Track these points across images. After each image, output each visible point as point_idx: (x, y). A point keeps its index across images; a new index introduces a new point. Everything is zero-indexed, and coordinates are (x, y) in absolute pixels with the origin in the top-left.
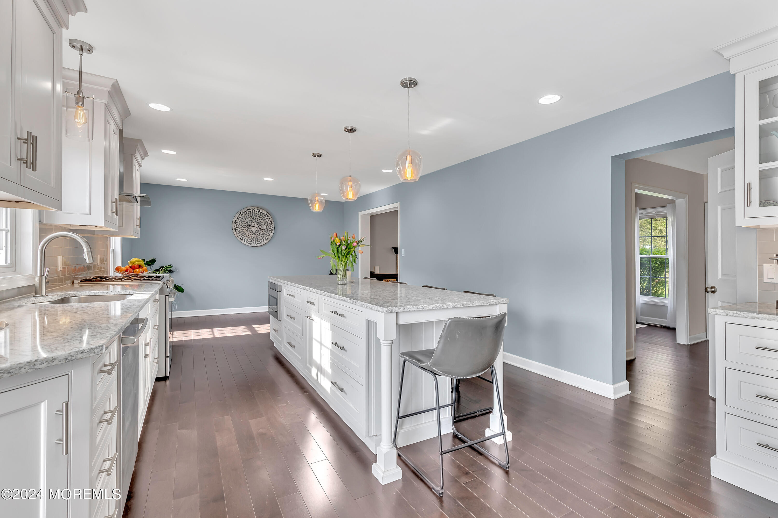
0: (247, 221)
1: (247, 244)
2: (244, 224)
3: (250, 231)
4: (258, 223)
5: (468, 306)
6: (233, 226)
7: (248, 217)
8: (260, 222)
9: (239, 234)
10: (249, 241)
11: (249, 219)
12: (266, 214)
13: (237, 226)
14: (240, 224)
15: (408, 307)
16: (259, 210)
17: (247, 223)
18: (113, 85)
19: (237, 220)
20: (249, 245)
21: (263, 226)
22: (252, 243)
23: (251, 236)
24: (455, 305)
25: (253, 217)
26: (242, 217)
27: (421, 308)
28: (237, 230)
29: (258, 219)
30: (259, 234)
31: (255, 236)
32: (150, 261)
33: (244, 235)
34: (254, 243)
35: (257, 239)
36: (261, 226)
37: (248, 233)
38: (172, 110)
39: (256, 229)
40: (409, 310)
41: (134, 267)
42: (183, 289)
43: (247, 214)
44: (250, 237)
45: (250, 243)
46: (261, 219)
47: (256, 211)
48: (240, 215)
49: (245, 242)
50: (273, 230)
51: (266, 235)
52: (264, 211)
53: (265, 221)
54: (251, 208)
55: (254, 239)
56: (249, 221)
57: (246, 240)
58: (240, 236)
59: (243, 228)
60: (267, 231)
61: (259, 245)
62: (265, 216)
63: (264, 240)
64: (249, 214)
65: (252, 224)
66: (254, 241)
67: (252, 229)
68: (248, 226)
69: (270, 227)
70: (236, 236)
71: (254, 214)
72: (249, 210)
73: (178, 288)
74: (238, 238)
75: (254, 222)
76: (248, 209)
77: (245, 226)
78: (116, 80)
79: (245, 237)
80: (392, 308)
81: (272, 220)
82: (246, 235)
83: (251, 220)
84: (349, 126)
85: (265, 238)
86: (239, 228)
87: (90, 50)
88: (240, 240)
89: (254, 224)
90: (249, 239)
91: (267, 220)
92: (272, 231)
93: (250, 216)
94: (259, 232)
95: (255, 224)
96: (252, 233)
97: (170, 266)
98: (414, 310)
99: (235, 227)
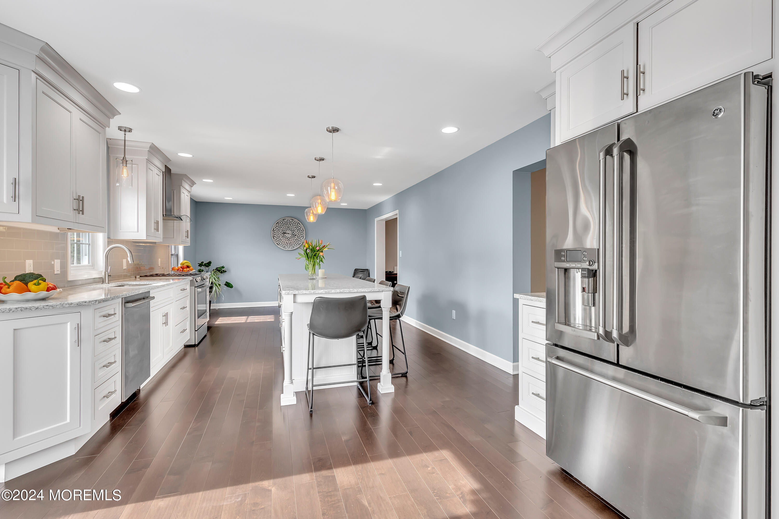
0: (283, 229)
1: (283, 248)
2: (280, 232)
3: (285, 237)
4: (292, 230)
5: (354, 292)
6: (272, 234)
7: (283, 225)
8: (294, 229)
9: (277, 240)
10: (285, 246)
11: (285, 227)
12: (299, 223)
13: (275, 234)
14: (278, 232)
15: (302, 291)
16: (293, 220)
17: (283, 231)
18: (150, 147)
19: (275, 228)
20: (285, 249)
21: (296, 232)
22: (287, 247)
23: (286, 241)
24: (341, 291)
25: (287, 226)
26: (279, 226)
27: (313, 292)
28: (275, 237)
29: (292, 227)
30: (292, 240)
31: (290, 242)
32: (207, 263)
33: (280, 241)
34: (289, 247)
35: (291, 244)
36: (295, 233)
37: (284, 239)
38: (193, 156)
39: (290, 236)
40: (302, 293)
41: (183, 267)
42: (232, 285)
43: (283, 223)
44: (286, 243)
45: (285, 247)
46: (294, 227)
47: (290, 220)
48: (277, 224)
49: (281, 247)
50: (305, 236)
51: (299, 240)
52: (296, 220)
53: (298, 229)
54: (286, 218)
55: (289, 244)
56: (284, 229)
57: (282, 245)
58: (277, 242)
59: (279, 235)
60: (299, 237)
61: (293, 249)
62: (297, 224)
63: (297, 245)
64: (284, 223)
65: (287, 232)
66: (289, 246)
67: (287, 236)
68: (283, 233)
69: (302, 234)
70: (274, 242)
71: (288, 223)
72: (285, 220)
73: (228, 285)
74: (276, 244)
75: (288, 230)
76: (283, 219)
77: (281, 234)
78: (152, 143)
79: (281, 242)
80: (288, 291)
81: (303, 228)
82: (282, 241)
83: (286, 228)
84: (318, 157)
85: (298, 243)
86: (276, 235)
87: (130, 130)
88: (277, 245)
89: (288, 231)
90: (285, 244)
91: (299, 228)
92: (303, 237)
93: (285, 225)
94: (293, 238)
95: (290, 231)
96: (286, 239)
97: (223, 267)
98: (307, 293)
99: (273, 235)
